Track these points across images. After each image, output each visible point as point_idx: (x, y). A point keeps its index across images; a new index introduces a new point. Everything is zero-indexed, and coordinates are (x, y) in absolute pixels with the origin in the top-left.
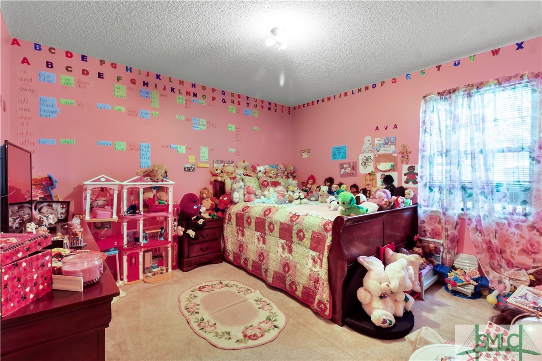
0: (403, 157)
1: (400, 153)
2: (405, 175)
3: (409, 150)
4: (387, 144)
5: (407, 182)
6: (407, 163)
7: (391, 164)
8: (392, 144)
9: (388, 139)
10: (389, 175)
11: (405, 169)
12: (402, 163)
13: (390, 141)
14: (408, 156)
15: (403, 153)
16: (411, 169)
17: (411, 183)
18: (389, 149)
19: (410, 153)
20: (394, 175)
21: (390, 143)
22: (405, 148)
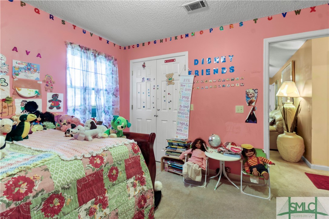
0: (47, 85)
1: (44, 81)
2: (50, 101)
3: (53, 80)
4: (29, 69)
5: (51, 108)
6: (51, 91)
7: (34, 90)
8: (35, 71)
9: (29, 64)
10: (33, 102)
11: (49, 96)
12: (46, 91)
13: (32, 67)
14: (52, 85)
15: (47, 82)
16: (55, 96)
17: (55, 108)
18: (32, 75)
19: (54, 83)
20: (39, 102)
21: (32, 70)
22: (49, 78)
